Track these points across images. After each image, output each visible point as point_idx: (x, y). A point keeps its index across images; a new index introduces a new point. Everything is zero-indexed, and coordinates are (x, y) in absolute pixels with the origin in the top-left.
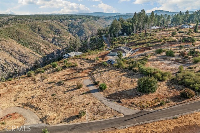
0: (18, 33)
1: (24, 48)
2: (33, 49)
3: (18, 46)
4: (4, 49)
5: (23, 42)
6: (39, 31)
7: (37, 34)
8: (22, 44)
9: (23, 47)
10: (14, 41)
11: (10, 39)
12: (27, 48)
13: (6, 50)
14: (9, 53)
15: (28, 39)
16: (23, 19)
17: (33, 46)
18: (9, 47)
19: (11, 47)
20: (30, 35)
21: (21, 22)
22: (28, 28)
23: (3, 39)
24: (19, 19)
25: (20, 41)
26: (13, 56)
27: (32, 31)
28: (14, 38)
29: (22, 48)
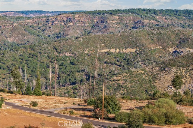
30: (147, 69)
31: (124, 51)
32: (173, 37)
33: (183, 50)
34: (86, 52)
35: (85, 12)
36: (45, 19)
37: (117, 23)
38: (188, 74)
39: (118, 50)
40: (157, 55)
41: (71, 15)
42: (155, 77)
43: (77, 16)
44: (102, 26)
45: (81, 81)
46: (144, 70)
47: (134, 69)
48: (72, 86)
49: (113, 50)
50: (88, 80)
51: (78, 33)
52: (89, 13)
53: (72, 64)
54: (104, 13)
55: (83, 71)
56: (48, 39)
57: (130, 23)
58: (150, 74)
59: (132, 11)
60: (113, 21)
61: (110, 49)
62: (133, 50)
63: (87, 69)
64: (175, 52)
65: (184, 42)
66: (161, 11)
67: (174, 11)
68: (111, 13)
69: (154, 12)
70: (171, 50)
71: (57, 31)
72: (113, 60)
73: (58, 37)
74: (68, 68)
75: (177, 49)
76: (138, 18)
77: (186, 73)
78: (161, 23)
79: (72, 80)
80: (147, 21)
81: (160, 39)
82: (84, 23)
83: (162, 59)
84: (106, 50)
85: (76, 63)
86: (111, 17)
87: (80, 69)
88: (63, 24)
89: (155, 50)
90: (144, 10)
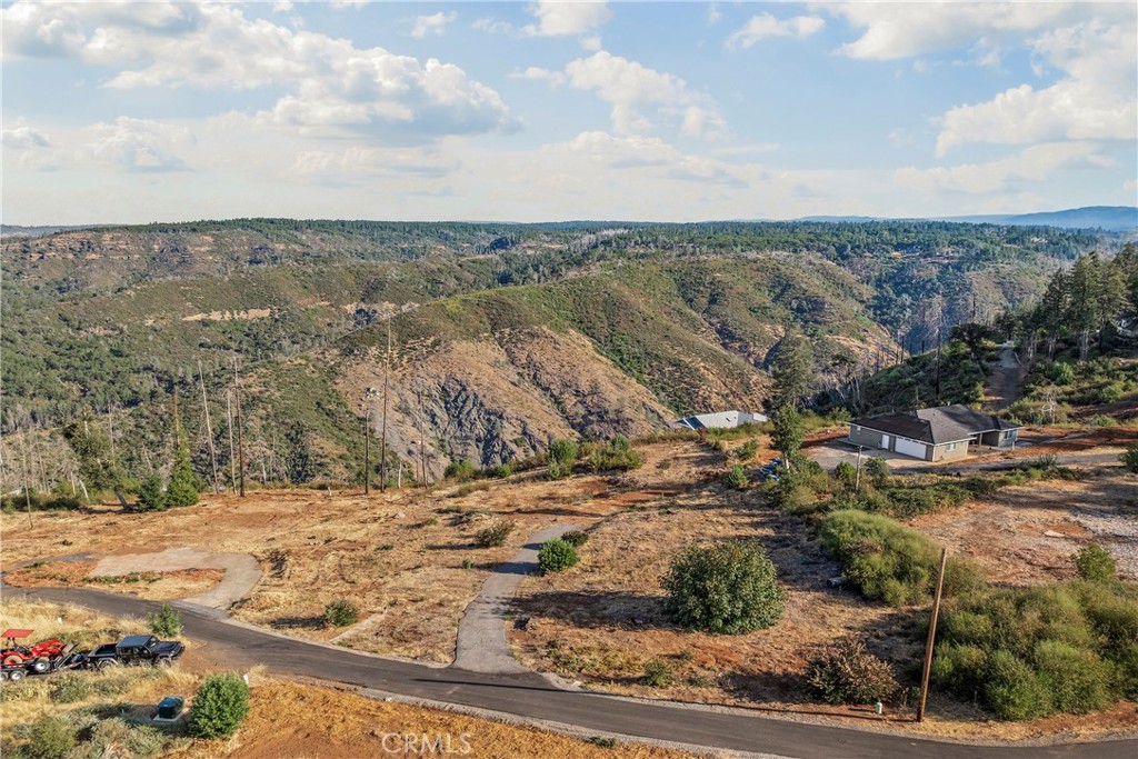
0: (613, 306)
1: (618, 382)
2: (663, 389)
3: (596, 366)
4: (535, 377)
5: (623, 349)
6: (713, 301)
7: (699, 316)
8: (617, 359)
9: (619, 373)
10: (586, 341)
11: (572, 331)
12: (634, 380)
13: (544, 379)
14: (552, 395)
15: (650, 339)
16: (655, 241)
17: (663, 374)
18: (557, 366)
19: (567, 368)
20: (665, 320)
21: (643, 256)
22: (667, 284)
23: (545, 328)
24: (636, 243)
25: (609, 347)
26: (563, 411)
27: (679, 303)
28: (589, 331)
29: (612, 378)
30: (312, 354)
31: (243, 315)
32: (350, 280)
33: (376, 307)
34: (150, 322)
35: (127, 228)
36: (17, 246)
37: (211, 252)
38: (405, 360)
39: (228, 315)
40: (321, 321)
41: (90, 235)
42: (333, 372)
43: (107, 236)
44: (175, 260)
45: (153, 394)
46: (307, 358)
47: (280, 357)
48: (128, 411)
49: (216, 316)
50: (169, 390)
51: (115, 278)
52: (139, 229)
53: (118, 353)
54: (175, 228)
55: (148, 369)
56: (36, 296)
57: (243, 251)
58: (320, 365)
59: (243, 224)
60: (202, 246)
61: (208, 312)
62: (266, 313)
63: (158, 365)
64: (359, 312)
65: (375, 289)
66: (310, 224)
67: (336, 222)
68: (195, 228)
69: (295, 225)
70: (351, 308)
71: (58, 275)
72: (221, 339)
73: (61, 290)
74: (108, 365)
75: (363, 306)
76: (259, 240)
77: (401, 357)
78: (315, 249)
79: (127, 393)
80: (282, 247)
81: (323, 287)
82: (127, 252)
83: (335, 330)
84: (199, 317)
85: (126, 351)
86: (194, 238)
87: (139, 365)
88: (71, 256)
89: (315, 311)
90: (272, 221)
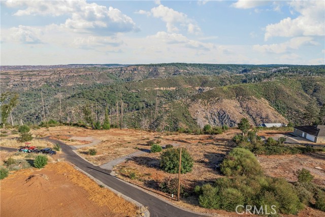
0: (278, 91)
1: (276, 115)
2: (291, 119)
3: (269, 110)
4: (248, 111)
5: (279, 105)
6: (315, 91)
7: (309, 96)
8: (277, 108)
9: (276, 113)
10: (267, 102)
11: (262, 98)
12: (281, 115)
13: (251, 112)
14: (253, 118)
15: (289, 103)
16: (297, 71)
17: (292, 114)
18: (256, 109)
19: (259, 110)
20: (296, 97)
21: (291, 76)
22: (299, 85)
23: (253, 97)
24: (290, 71)
25: (275, 104)
26: (256, 123)
27: (302, 91)
28: (268, 99)
29: (273, 114)
30: (183, 100)
31: (169, 89)
32: (198, 80)
33: (204, 88)
34: (146, 89)
35: (144, 65)
36: (120, 69)
37: (164, 72)
39: (165, 88)
40: (189, 91)
41: (136, 67)
42: (188, 106)
43: (140, 67)
44: (155, 74)
45: (143, 108)
47: (175, 100)
48: (137, 111)
49: (162, 89)
50: (147, 107)
51: (140, 78)
52: (147, 65)
53: (137, 97)
54: (156, 65)
55: (144, 101)
56: (122, 82)
57: (172, 71)
58: (185, 103)
59: (173, 64)
60: (162, 70)
61: (160, 87)
62: (175, 88)
63: (146, 100)
64: (199, 89)
65: (205, 83)
66: (190, 64)
67: (198, 64)
68: (160, 65)
69: (186, 65)
70: (197, 88)
71: (127, 77)
72: (162, 95)
73: (128, 80)
74: (134, 99)
75: (201, 88)
76: (177, 69)
78: (191, 72)
79: (137, 107)
80: (182, 71)
81: (190, 82)
82: (144, 71)
83: (192, 94)
84: (158, 89)
85: (139, 96)
86: (160, 68)
87: (142, 100)
88: (131, 72)
89: (187, 88)
90: (180, 64)
